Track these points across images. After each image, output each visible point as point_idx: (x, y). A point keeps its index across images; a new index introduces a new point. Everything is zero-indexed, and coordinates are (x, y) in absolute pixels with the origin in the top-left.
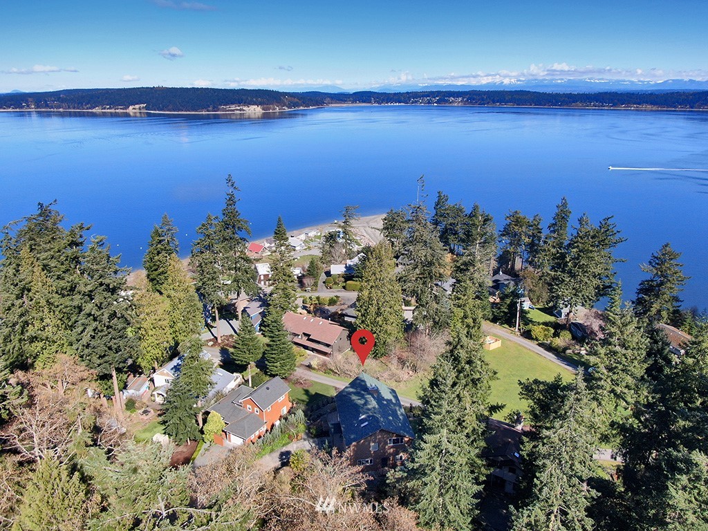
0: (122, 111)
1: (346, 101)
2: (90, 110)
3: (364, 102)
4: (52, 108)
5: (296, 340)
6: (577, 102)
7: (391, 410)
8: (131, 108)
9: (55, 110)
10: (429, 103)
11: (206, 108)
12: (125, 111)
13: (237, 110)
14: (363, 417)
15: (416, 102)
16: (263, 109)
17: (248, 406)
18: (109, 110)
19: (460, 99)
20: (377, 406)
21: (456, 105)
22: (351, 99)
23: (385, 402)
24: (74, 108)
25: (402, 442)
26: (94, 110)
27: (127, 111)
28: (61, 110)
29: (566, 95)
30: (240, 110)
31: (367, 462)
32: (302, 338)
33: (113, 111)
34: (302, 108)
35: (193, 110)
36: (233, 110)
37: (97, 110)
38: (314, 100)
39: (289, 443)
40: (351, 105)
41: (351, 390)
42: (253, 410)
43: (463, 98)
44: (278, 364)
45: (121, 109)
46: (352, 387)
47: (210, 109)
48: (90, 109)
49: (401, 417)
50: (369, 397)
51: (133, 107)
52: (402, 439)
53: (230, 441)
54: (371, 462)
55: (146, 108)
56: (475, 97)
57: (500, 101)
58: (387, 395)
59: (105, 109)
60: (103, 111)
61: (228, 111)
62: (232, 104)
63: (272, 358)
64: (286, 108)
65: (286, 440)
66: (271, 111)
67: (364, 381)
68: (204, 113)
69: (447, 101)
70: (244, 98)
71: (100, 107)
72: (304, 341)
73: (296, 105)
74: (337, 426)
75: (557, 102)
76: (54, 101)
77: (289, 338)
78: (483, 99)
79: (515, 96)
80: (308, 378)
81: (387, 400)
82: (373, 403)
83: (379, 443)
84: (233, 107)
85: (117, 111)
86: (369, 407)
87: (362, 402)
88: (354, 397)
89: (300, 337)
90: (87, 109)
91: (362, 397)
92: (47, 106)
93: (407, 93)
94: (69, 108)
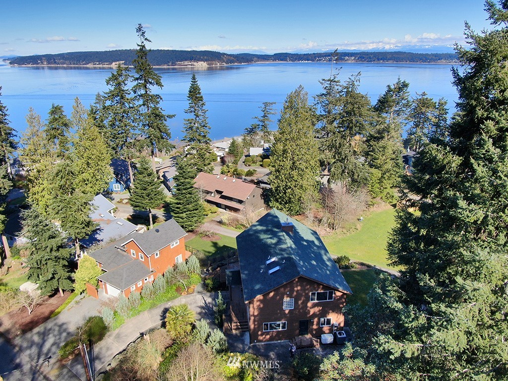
0: (107, 66)
1: (268, 60)
2: (85, 66)
3: (282, 60)
4: (59, 64)
5: (209, 198)
6: (441, 59)
7: (313, 252)
8: (114, 63)
9: (61, 66)
10: (330, 61)
11: (167, 63)
12: (109, 66)
13: (189, 65)
14: (273, 259)
15: (320, 60)
16: (208, 64)
17: (132, 251)
18: (98, 66)
19: (353, 58)
20: (293, 246)
21: (350, 62)
22: (272, 58)
23: (305, 243)
24: (74, 64)
25: (331, 297)
26: (88, 66)
27: (111, 66)
28: (65, 65)
29: (433, 55)
30: (191, 65)
31: (279, 325)
32: (214, 196)
33: (101, 66)
34: (236, 64)
35: (157, 65)
36: (186, 65)
37: (90, 65)
38: (246, 59)
39: (176, 297)
40: (272, 62)
41: (259, 228)
42: (138, 256)
43: (355, 57)
44: (184, 215)
45: (107, 64)
46: (260, 225)
47: (170, 64)
48: (85, 64)
49: (328, 263)
50: (283, 235)
51: (115, 63)
52: (331, 294)
53: (107, 292)
54: (283, 327)
55: (125, 64)
56: (364, 56)
57: (383, 59)
58: (307, 235)
59: (95, 64)
60: (94, 66)
61: (183, 65)
62: (186, 60)
63: (177, 208)
64: (225, 64)
65: (173, 292)
66: (214, 66)
67: (276, 217)
68: (165, 67)
69: (343, 59)
70: (194, 56)
71: (92, 63)
72: (216, 198)
73: (232, 62)
74: (236, 275)
75: (426, 59)
76: (60, 59)
77: (201, 195)
78: (370, 58)
79: (394, 55)
80: (217, 232)
81: (307, 241)
82: (289, 243)
83: (297, 299)
84: (186, 63)
85: (104, 66)
86: (284, 246)
87: (274, 241)
88: (263, 236)
89: (213, 195)
90: (83, 65)
91: (274, 235)
92: (55, 63)
93: (314, 54)
94: (70, 64)
